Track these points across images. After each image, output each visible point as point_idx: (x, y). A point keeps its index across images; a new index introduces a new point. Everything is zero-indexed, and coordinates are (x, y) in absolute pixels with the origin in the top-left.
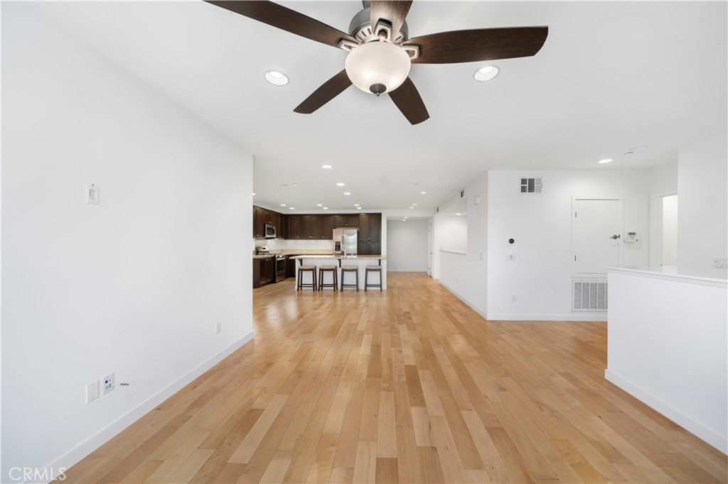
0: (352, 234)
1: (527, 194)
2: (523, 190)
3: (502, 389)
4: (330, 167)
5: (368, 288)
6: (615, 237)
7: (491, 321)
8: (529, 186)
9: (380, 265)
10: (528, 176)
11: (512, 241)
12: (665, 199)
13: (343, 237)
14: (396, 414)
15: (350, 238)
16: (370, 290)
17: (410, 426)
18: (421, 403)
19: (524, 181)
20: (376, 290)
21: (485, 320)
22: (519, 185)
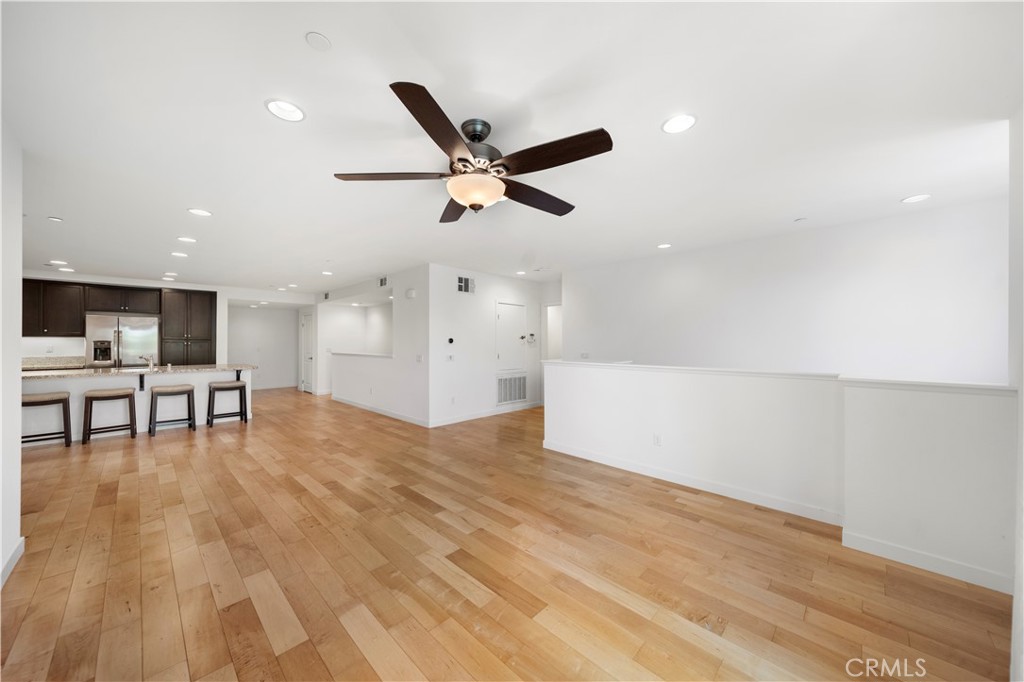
0: (147, 327)
1: (463, 293)
2: (460, 289)
3: (491, 476)
4: (206, 214)
5: (215, 421)
6: (523, 338)
7: (435, 428)
8: (464, 285)
9: (238, 378)
10: (464, 276)
11: (451, 341)
12: (549, 308)
13: (119, 332)
14: (427, 525)
15: (139, 336)
16: (218, 424)
17: (448, 526)
18: (439, 508)
19: (460, 280)
20: (233, 422)
21: (428, 429)
22: (457, 284)
